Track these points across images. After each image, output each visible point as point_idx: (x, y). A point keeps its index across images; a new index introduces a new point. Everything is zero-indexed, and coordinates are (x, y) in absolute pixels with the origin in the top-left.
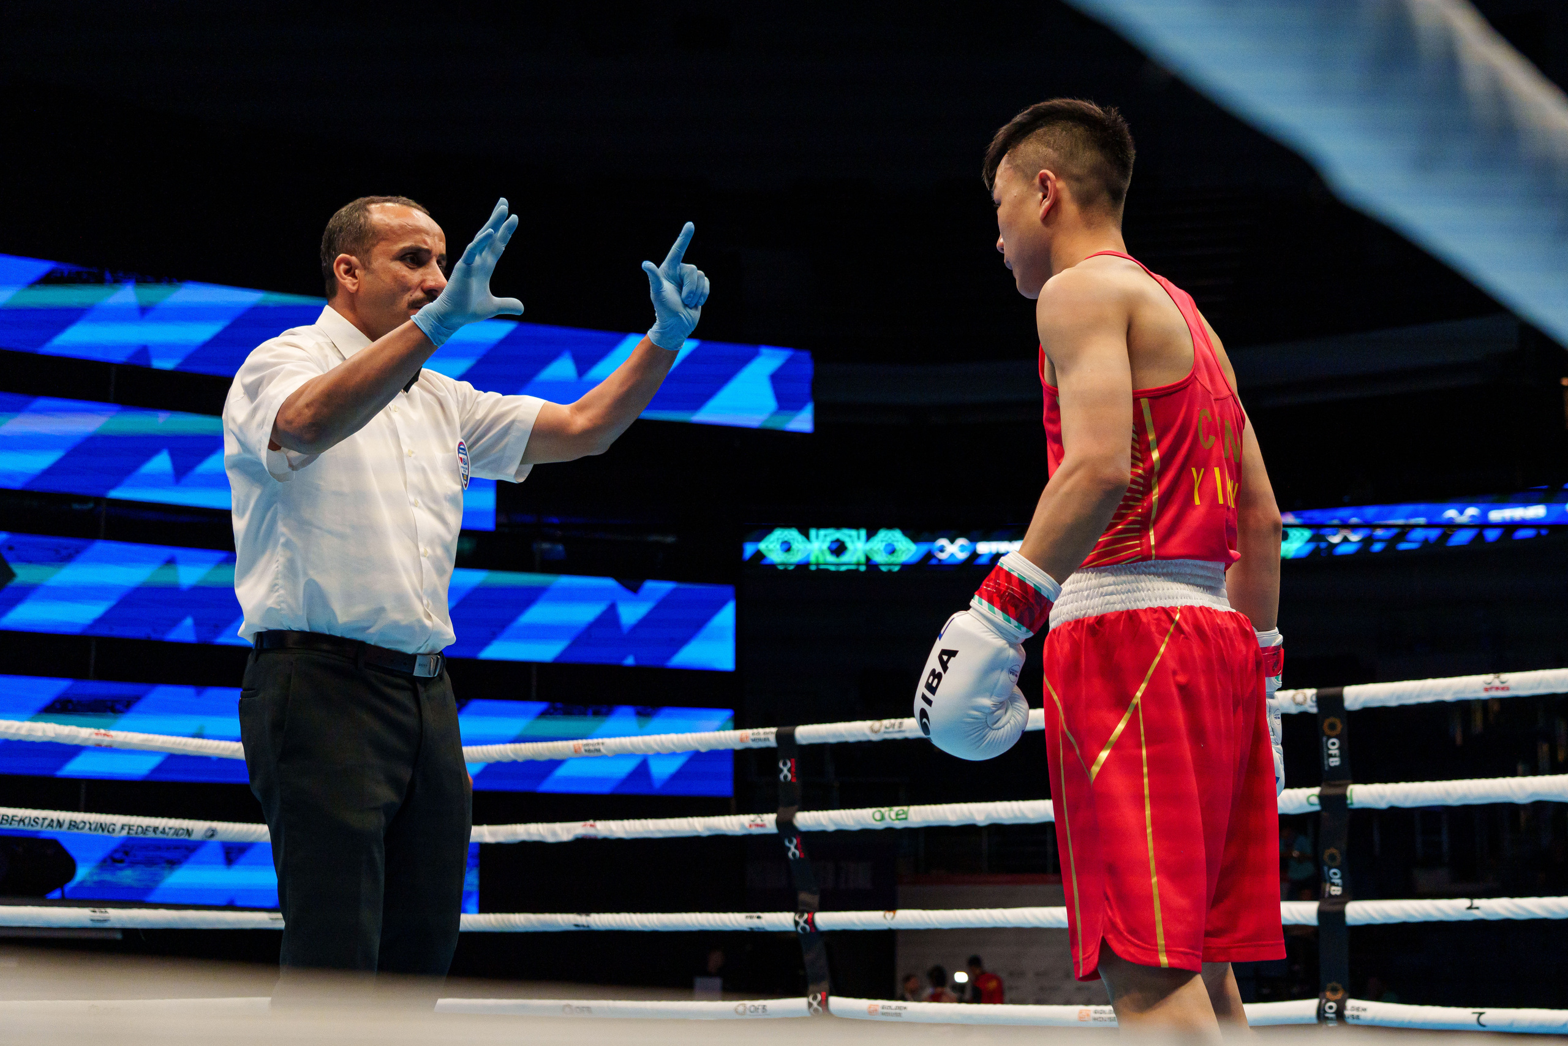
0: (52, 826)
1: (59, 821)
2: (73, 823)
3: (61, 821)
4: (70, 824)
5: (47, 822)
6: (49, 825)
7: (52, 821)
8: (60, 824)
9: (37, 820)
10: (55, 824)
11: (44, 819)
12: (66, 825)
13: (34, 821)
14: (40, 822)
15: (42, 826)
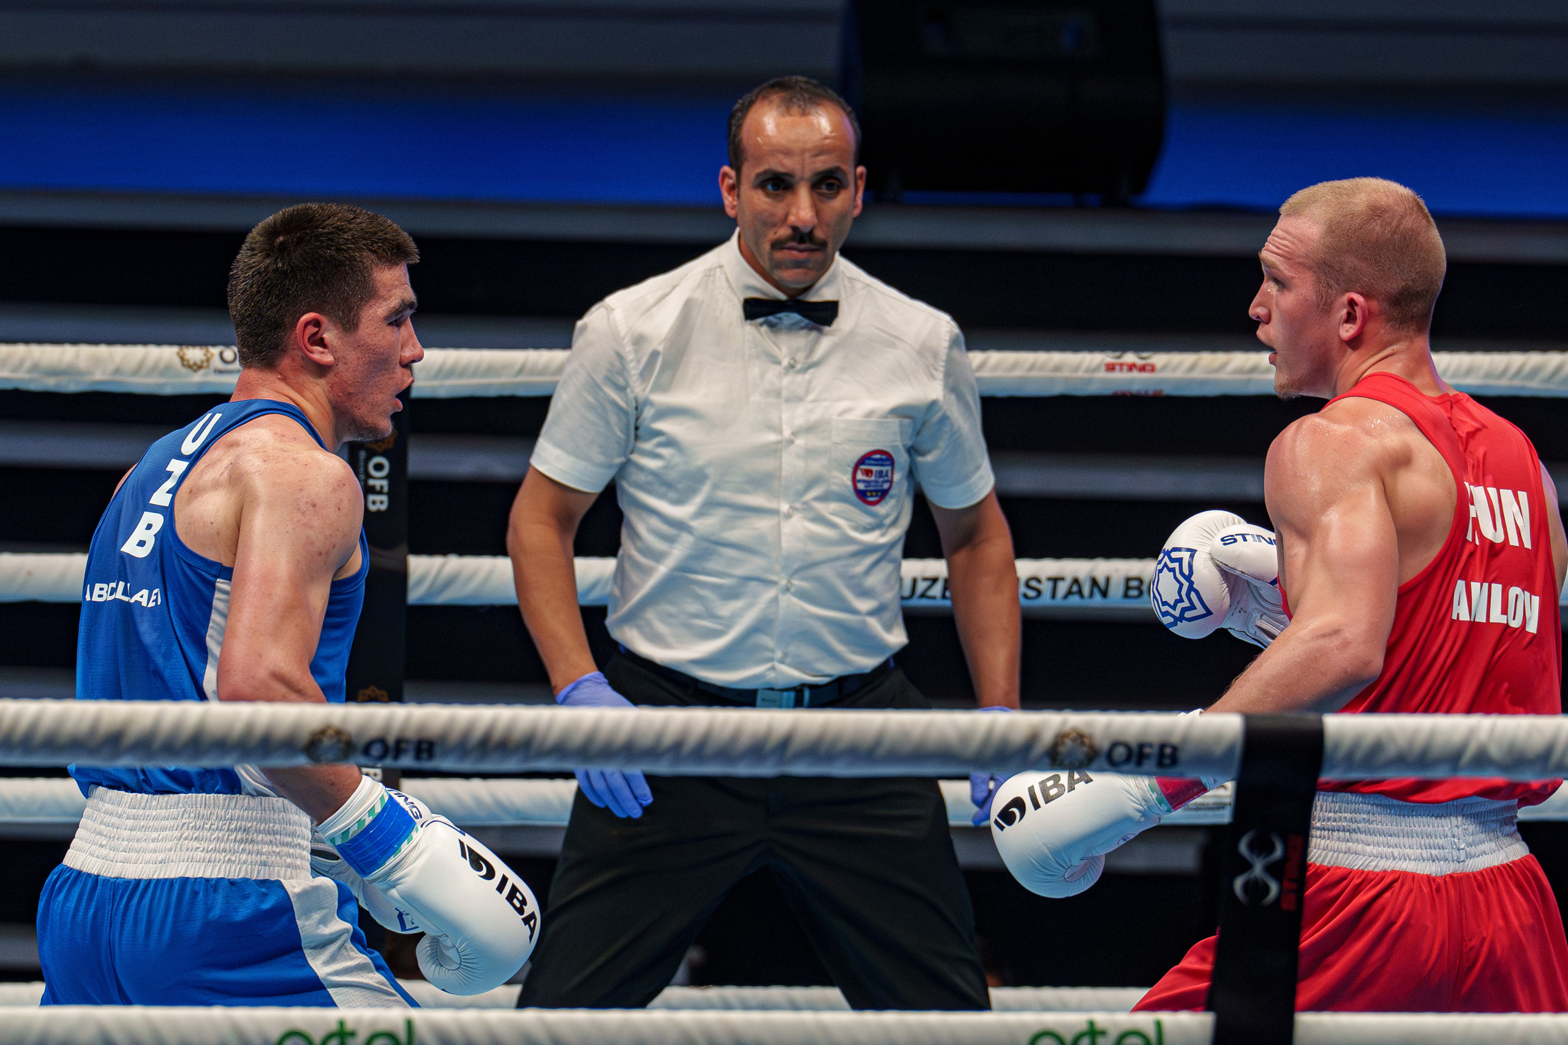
0: (1080, 593)
1: (1094, 582)
2: (1134, 584)
3: (1102, 582)
4: (1128, 588)
5: (1063, 587)
6: (1069, 593)
7: (1076, 581)
8: (1100, 588)
9: (1033, 584)
10: (1086, 590)
11: (1055, 580)
12: (1116, 590)
13: (1028, 586)
14: (1046, 587)
15: (1053, 596)
